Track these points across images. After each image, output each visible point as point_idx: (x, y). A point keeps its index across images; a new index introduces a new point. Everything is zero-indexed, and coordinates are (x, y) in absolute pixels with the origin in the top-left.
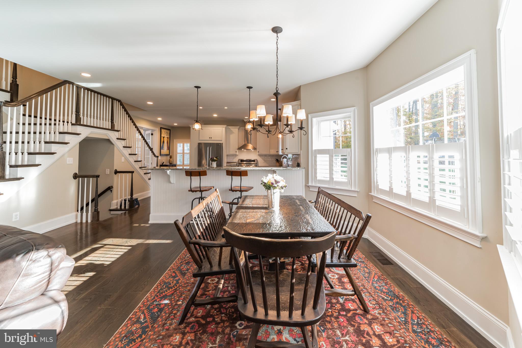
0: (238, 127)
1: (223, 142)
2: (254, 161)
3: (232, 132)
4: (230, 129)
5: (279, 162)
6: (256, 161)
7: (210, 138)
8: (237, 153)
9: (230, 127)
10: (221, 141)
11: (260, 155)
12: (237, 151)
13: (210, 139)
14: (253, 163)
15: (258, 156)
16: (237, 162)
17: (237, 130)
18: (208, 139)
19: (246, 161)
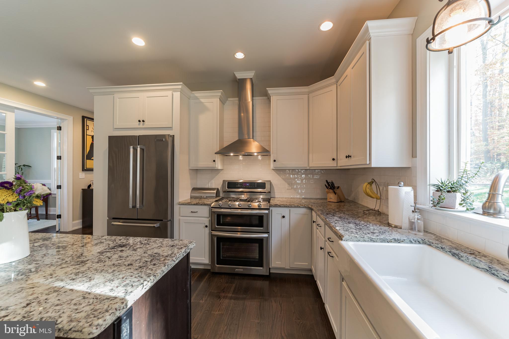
0: (219, 93)
1: (175, 132)
2: (262, 185)
3: (204, 109)
4: (196, 98)
5: (337, 191)
6: (267, 186)
7: (142, 122)
8: (219, 166)
9: (198, 94)
10: (170, 128)
11: (279, 171)
12: (218, 158)
13: (141, 126)
14: (259, 190)
15: (274, 172)
16: (219, 187)
17: (216, 101)
18: (136, 125)
19: (244, 185)
